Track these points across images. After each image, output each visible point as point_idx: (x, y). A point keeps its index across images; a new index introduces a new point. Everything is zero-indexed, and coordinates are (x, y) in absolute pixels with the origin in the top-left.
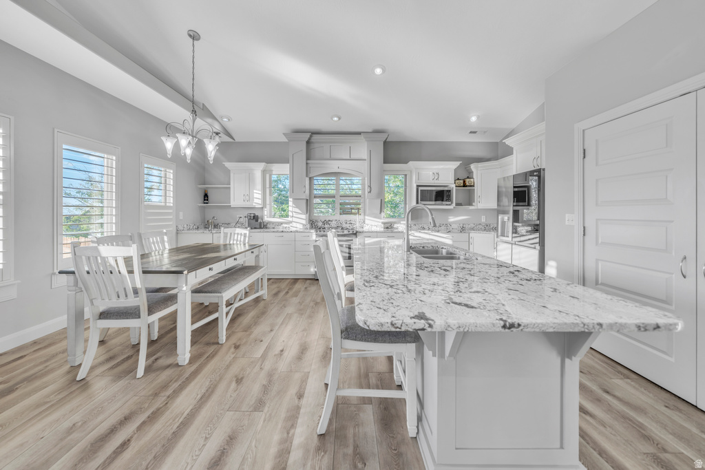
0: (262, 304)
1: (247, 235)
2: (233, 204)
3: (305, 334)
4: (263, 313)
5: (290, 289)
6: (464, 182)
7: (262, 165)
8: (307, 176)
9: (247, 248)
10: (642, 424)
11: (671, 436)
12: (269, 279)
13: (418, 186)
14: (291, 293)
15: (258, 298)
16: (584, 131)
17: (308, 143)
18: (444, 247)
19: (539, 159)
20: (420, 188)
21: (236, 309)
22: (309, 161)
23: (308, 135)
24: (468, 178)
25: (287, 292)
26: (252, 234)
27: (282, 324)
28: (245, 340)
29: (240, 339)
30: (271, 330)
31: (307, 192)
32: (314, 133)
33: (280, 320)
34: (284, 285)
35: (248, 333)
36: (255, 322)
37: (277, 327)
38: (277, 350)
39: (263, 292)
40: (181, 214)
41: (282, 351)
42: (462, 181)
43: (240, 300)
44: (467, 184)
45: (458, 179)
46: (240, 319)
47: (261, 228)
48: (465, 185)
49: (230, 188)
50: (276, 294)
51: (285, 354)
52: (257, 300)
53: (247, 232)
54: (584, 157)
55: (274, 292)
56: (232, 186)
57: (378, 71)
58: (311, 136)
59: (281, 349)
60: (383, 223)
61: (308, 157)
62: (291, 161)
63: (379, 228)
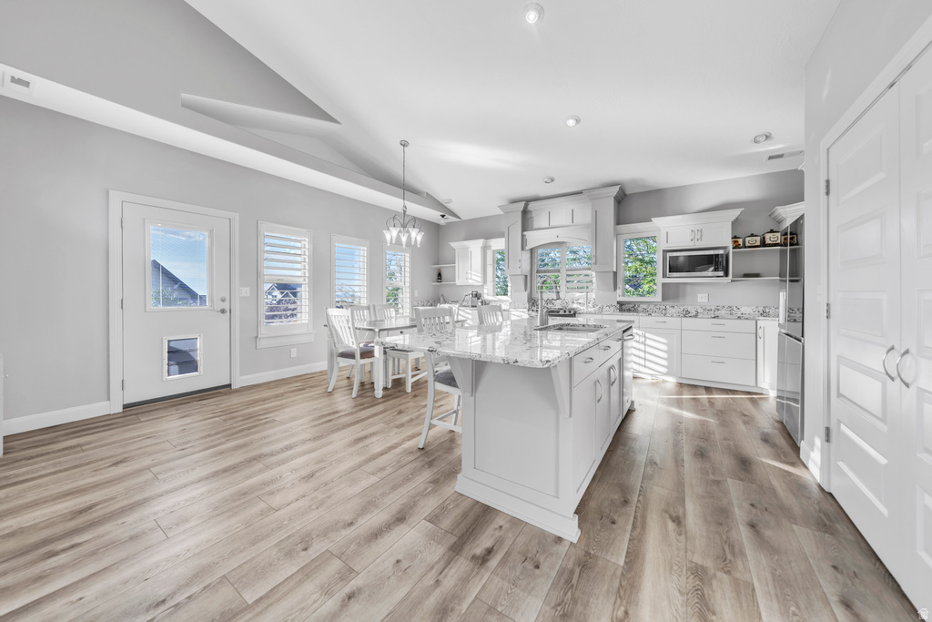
2: (458, 282)
6: (762, 238)
7: (480, 243)
13: (665, 252)
17: (525, 212)
20: (669, 254)
22: (525, 233)
23: (522, 204)
24: (771, 231)
32: (528, 201)
40: (416, 292)
48: (764, 244)
49: (455, 267)
56: (456, 265)
58: (527, 205)
60: (618, 303)
61: (525, 227)
62: (506, 235)
63: (612, 309)
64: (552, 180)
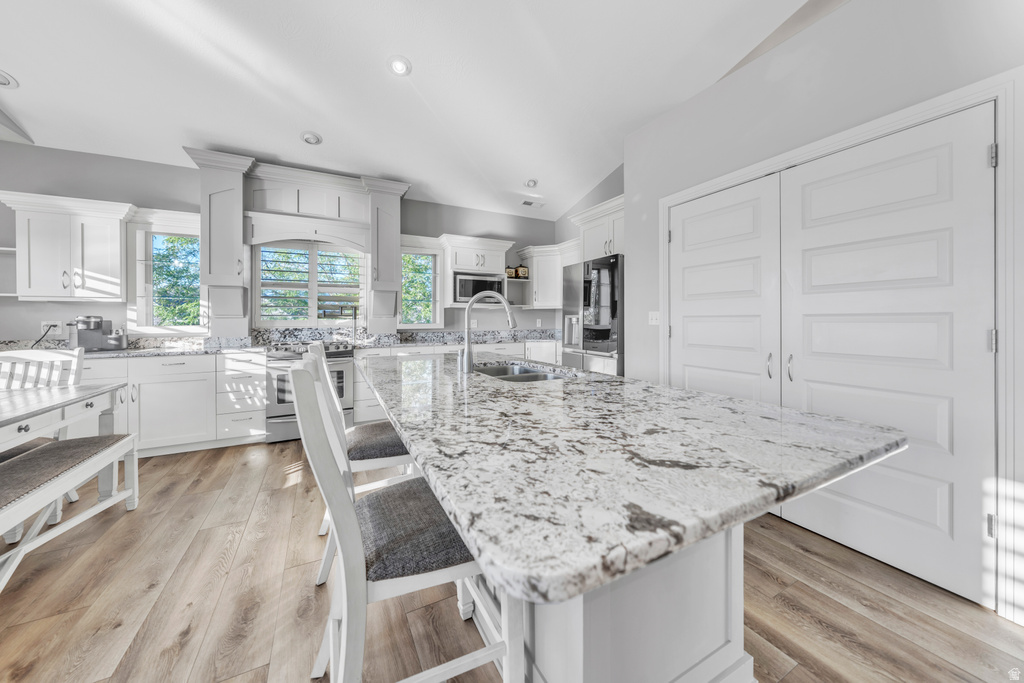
0: (121, 524)
1: (74, 367)
2: (23, 292)
3: (250, 570)
4: (125, 547)
5: (204, 473)
6: (516, 271)
7: (124, 209)
8: (245, 241)
9: (72, 394)
10: (756, 558)
11: (781, 563)
12: (143, 461)
13: (456, 274)
14: (206, 482)
15: (107, 512)
16: (669, 208)
17: (249, 177)
18: (516, 362)
19: (612, 244)
20: (459, 277)
21: (28, 557)
22: (251, 214)
23: (248, 162)
24: (521, 266)
25: (197, 482)
26: (86, 364)
27: (184, 561)
28: (56, 640)
29: (37, 643)
30: (152, 586)
31: (246, 274)
32: (259, 160)
33: (176, 554)
34: (185, 468)
35: (67, 616)
36: (98, 576)
37: (169, 574)
38: (169, 636)
39: (129, 494)
41: (186, 633)
42: (513, 271)
43: (49, 527)
44: (520, 274)
45: (509, 267)
46: (45, 581)
47: (118, 348)
48: (517, 276)
49: (13, 254)
50: (165, 492)
51: (196, 639)
52: (107, 517)
53: (75, 361)
54: (670, 241)
55: (158, 488)
56: (21, 249)
57: (399, 67)
58: (254, 166)
59: (182, 627)
60: (399, 331)
61: (249, 204)
62: (205, 209)
63: (392, 340)
64: (318, 141)
